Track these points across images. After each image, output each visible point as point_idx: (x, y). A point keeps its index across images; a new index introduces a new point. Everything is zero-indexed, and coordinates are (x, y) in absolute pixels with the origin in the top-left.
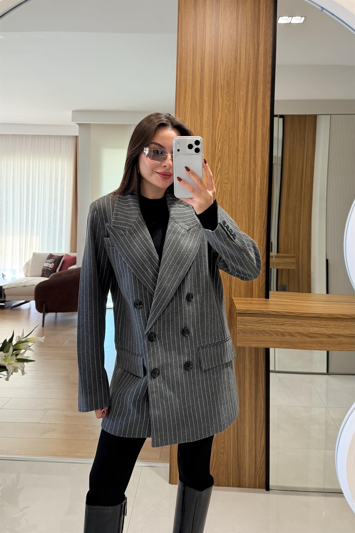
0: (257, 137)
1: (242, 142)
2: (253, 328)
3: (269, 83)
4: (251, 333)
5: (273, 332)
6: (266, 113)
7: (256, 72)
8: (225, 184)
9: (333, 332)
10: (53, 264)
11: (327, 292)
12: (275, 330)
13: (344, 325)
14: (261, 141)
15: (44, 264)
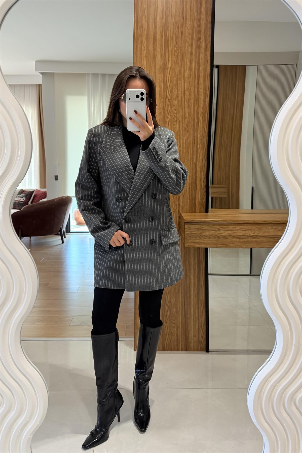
0: (200, 82)
1: (188, 86)
2: (197, 234)
3: (209, 37)
4: (196, 237)
5: (211, 236)
6: (207, 62)
7: (199, 27)
8: (174, 122)
9: (256, 234)
10: (25, 198)
11: (252, 208)
12: (213, 235)
13: (264, 228)
14: (203, 85)
15: (15, 199)
